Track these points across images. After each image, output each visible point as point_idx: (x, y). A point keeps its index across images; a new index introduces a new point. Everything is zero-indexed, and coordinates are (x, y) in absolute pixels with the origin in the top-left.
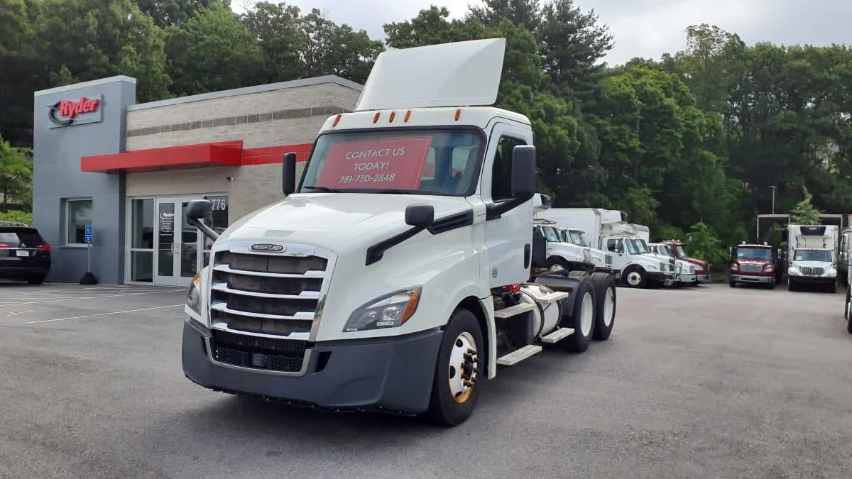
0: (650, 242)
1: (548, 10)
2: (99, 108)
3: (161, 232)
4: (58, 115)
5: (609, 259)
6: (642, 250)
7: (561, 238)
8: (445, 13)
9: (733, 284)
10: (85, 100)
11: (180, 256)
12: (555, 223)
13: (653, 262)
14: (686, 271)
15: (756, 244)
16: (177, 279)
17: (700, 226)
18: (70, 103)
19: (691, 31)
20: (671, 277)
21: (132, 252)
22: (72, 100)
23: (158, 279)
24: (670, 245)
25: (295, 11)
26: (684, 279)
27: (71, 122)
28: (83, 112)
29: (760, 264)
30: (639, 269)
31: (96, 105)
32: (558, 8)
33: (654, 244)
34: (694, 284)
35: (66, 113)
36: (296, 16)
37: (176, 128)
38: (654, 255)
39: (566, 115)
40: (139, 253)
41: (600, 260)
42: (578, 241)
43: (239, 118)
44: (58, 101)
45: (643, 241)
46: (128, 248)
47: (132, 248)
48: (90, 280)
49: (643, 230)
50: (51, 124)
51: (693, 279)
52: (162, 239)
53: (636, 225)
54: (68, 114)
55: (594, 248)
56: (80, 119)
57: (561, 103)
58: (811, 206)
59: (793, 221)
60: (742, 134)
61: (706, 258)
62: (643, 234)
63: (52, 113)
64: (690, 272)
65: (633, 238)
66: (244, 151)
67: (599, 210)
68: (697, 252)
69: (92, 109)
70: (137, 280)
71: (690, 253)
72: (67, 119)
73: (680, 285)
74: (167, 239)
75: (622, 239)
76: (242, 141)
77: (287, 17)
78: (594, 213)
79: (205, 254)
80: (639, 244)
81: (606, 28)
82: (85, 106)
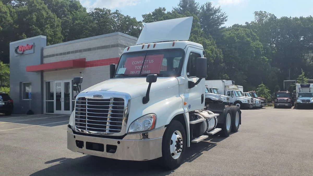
0: (243, 92)
1: (203, 7)
2: (33, 48)
3: (56, 94)
4: (18, 51)
5: (228, 99)
6: (241, 95)
7: (209, 91)
8: (164, 9)
9: (276, 107)
10: (28, 45)
11: (63, 102)
12: (207, 86)
13: (245, 99)
14: (258, 102)
15: (284, 91)
16: (63, 111)
17: (262, 85)
18: (22, 46)
19: (256, 13)
20: (252, 105)
21: (46, 102)
22: (23, 45)
23: (56, 112)
24: (251, 93)
25: (109, 11)
26: (257, 106)
27: (23, 53)
28: (27, 50)
29: (286, 99)
30: (240, 102)
31: (32, 47)
32: (206, 6)
33: (245, 93)
34: (260, 107)
35: (21, 50)
36: (109, 13)
37: (61, 54)
38: (245, 97)
39: (210, 45)
40: (49, 102)
41: (225, 99)
42: (216, 92)
43: (84, 49)
44: (17, 46)
45: (241, 92)
46: (45, 100)
47: (46, 100)
48: (31, 113)
49: (241, 88)
50: (16, 55)
51: (260, 105)
52: (57, 96)
53: (238, 86)
54: (22, 50)
55: (222, 95)
56: (26, 52)
57: (208, 41)
58: (304, 77)
59: (297, 82)
60: (276, 50)
61: (265, 97)
62: (241, 89)
63: (16, 51)
64: (259, 103)
65: (237, 91)
66: (86, 62)
67: (224, 80)
68: (261, 95)
69: (30, 48)
70: (48, 112)
71: (259, 95)
72: (21, 52)
73: (255, 108)
74: (59, 96)
75: (233, 91)
76: (85, 58)
77: (106, 13)
78: (222, 82)
79: (73, 102)
80: (239, 93)
81: (225, 14)
82: (28, 47)
